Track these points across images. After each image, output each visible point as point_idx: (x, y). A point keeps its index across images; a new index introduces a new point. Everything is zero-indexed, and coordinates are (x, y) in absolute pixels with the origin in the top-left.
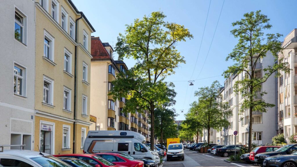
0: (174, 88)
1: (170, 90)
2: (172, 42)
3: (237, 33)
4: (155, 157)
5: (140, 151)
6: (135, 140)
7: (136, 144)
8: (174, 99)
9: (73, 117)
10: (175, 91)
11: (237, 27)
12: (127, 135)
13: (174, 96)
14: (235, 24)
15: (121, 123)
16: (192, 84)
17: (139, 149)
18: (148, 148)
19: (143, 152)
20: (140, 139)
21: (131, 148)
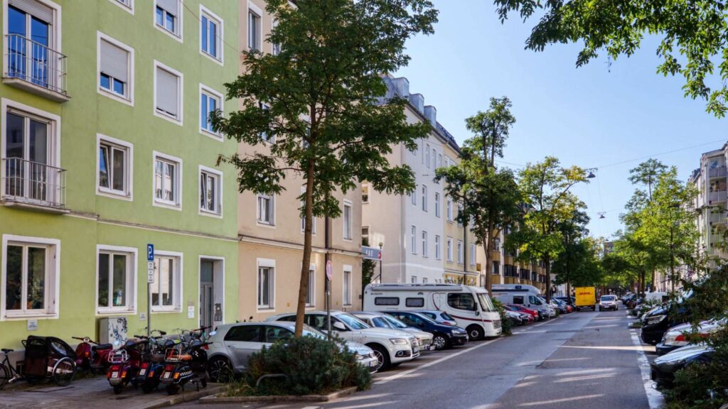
0: (586, 210)
1: (581, 214)
2: (568, 186)
3: (634, 180)
4: (550, 309)
5: (535, 304)
6: (529, 294)
7: (530, 297)
8: (587, 227)
10: (588, 215)
11: (635, 173)
12: (522, 288)
13: (586, 223)
14: (632, 171)
15: (506, 266)
16: (602, 217)
17: (534, 302)
18: (543, 301)
19: (537, 304)
20: (533, 292)
21: (526, 301)
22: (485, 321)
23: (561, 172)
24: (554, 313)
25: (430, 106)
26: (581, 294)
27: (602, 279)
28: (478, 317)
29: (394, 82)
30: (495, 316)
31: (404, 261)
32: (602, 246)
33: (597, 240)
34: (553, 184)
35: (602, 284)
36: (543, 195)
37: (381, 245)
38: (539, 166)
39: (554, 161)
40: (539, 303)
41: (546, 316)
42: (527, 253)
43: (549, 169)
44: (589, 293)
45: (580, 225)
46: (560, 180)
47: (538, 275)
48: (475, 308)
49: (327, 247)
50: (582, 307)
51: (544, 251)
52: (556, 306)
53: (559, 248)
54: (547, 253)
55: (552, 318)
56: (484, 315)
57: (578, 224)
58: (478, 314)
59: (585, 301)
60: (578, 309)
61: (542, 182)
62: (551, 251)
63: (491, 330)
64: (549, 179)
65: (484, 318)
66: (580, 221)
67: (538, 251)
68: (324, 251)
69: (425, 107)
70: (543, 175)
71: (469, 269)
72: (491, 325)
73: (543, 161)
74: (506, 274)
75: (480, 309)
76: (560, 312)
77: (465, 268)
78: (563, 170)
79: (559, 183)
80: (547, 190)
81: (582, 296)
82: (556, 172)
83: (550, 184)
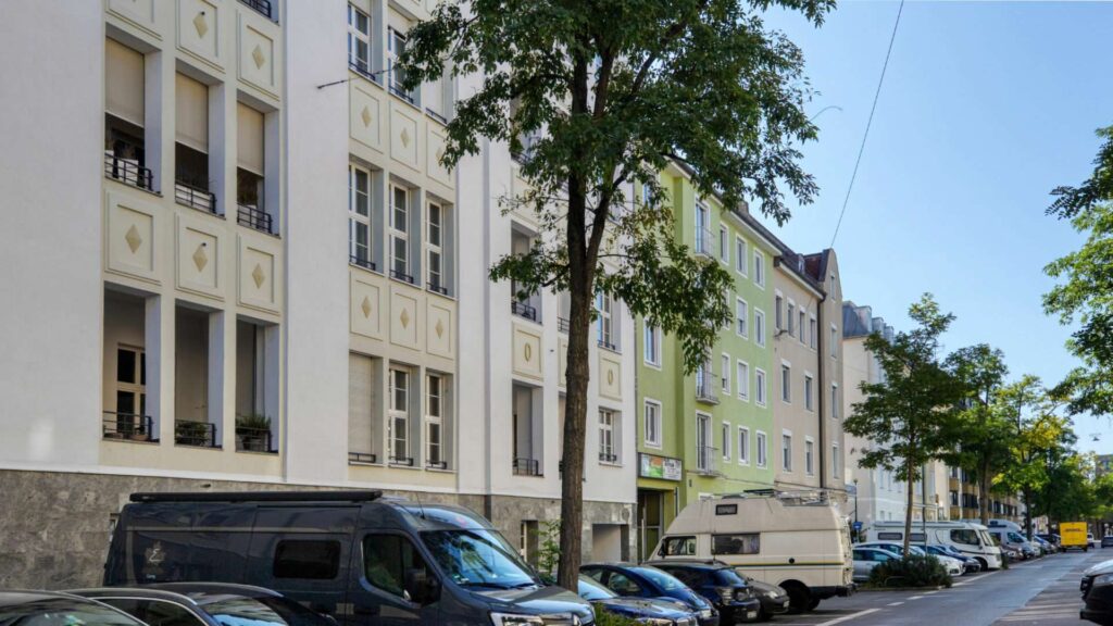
1: (1066, 432)
4: (1033, 548)
5: (1016, 541)
6: (1007, 530)
7: (1009, 534)
8: (1074, 447)
9: (921, 501)
10: (1075, 433)
13: (1073, 443)
16: (1096, 439)
17: (1014, 539)
18: (1024, 538)
20: (1014, 528)
22: (989, 554)
23: (1044, 393)
24: (1038, 552)
25: (878, 318)
26: (1067, 530)
27: (1094, 510)
28: (982, 551)
29: (857, 311)
30: (996, 550)
31: (873, 495)
32: (1093, 464)
33: (1085, 455)
34: (1033, 406)
35: (1093, 517)
36: (1021, 417)
37: (856, 482)
38: (1016, 386)
39: (1035, 379)
40: (1020, 541)
41: (1032, 555)
42: (1003, 484)
43: (1028, 389)
44: (1079, 530)
45: (1065, 445)
46: (1042, 400)
47: (1002, 507)
48: (978, 543)
49: (821, 486)
50: (1070, 546)
51: (1024, 482)
52: (1039, 544)
53: (1043, 478)
54: (1027, 484)
55: (1038, 557)
56: (986, 549)
57: (1061, 444)
58: (981, 548)
59: (1073, 539)
60: (1064, 550)
61: (1020, 403)
62: (1031, 481)
63: (994, 562)
64: (1028, 399)
65: (986, 552)
66: (1064, 441)
67: (1017, 482)
68: (820, 491)
69: (874, 319)
70: (1021, 395)
71: (928, 501)
72: (994, 558)
73: (1021, 380)
74: (965, 506)
75: (982, 544)
76: (1044, 552)
77: (924, 499)
78: (1045, 390)
79: (1041, 405)
80: (1027, 412)
81: (1070, 533)
82: (1037, 392)
83: (1030, 405)
